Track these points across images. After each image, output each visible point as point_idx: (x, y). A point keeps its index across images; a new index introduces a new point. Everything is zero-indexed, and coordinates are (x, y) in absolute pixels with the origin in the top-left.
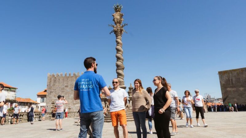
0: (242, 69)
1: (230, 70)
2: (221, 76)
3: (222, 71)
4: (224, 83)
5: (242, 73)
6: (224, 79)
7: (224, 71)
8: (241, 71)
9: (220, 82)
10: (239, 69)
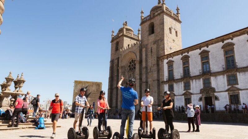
0: (93, 82)
1: (84, 81)
2: (76, 85)
3: (78, 81)
4: (77, 91)
5: (92, 86)
6: (78, 88)
7: (79, 81)
8: (92, 84)
9: (74, 90)
10: (91, 82)
